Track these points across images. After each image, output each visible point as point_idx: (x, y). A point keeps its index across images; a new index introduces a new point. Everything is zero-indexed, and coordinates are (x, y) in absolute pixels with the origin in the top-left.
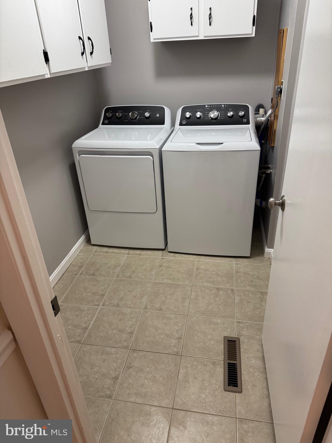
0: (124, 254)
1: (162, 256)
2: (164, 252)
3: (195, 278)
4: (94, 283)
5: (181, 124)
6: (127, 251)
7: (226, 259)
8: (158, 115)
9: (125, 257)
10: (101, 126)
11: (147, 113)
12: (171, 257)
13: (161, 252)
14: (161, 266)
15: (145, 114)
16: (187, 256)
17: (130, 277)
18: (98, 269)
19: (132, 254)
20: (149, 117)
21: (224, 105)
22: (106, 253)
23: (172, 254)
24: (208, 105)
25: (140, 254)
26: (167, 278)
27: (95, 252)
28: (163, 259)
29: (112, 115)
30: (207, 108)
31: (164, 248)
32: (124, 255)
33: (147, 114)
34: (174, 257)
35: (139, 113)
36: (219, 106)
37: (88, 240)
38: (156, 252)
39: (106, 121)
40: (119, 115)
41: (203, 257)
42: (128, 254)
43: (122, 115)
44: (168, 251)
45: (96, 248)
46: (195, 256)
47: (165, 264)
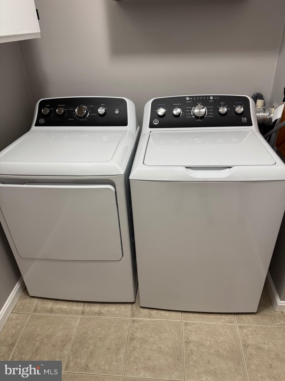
0: (76, 314)
1: (133, 315)
2: (134, 305)
3: (186, 363)
5: (152, 126)
6: (79, 307)
8: (117, 112)
9: (79, 320)
10: (34, 128)
11: (101, 108)
12: (145, 316)
13: (130, 306)
15: (99, 110)
16: (167, 313)
19: (88, 314)
20: (105, 113)
21: (213, 96)
22: (50, 312)
23: (146, 311)
24: (189, 97)
25: (100, 314)
26: (144, 368)
27: (35, 311)
28: (134, 321)
29: (50, 110)
30: (188, 101)
32: (77, 316)
33: (101, 111)
34: (149, 317)
35: (89, 108)
36: (206, 98)
38: (122, 307)
39: (42, 121)
40: (60, 111)
41: (191, 315)
42: (83, 313)
43: (65, 112)
46: (179, 314)
47: (138, 335)
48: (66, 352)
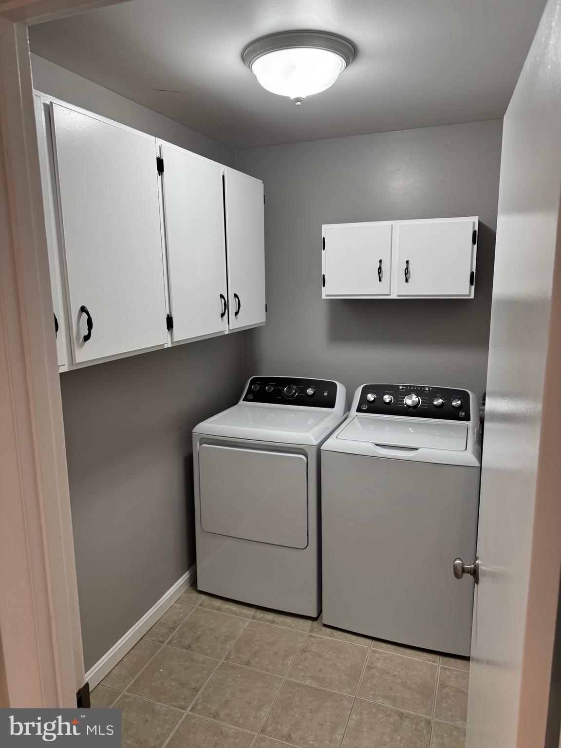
0: (246, 617)
1: (311, 631)
2: (315, 623)
3: (362, 684)
4: (187, 663)
5: (359, 410)
6: (251, 612)
7: (425, 655)
8: (326, 394)
9: (247, 623)
10: (241, 402)
11: (310, 389)
12: (326, 635)
13: (310, 623)
14: (304, 651)
15: (307, 391)
16: (354, 638)
17: (248, 663)
18: (198, 638)
19: (259, 619)
20: (313, 394)
21: (429, 388)
22: (217, 610)
23: (328, 630)
24: (403, 386)
25: (273, 622)
26: (311, 677)
27: (200, 605)
28: (311, 636)
29: (260, 388)
30: (401, 389)
31: (315, 615)
32: (246, 619)
33: (310, 391)
34: (331, 636)
35: (299, 388)
36: (421, 389)
37: (193, 583)
38: (301, 622)
39: (251, 397)
40: (269, 389)
41: (384, 645)
42: (254, 618)
43: (274, 390)
44: (322, 621)
45: (203, 597)
46: (369, 641)
47: (313, 648)
48: (228, 647)
